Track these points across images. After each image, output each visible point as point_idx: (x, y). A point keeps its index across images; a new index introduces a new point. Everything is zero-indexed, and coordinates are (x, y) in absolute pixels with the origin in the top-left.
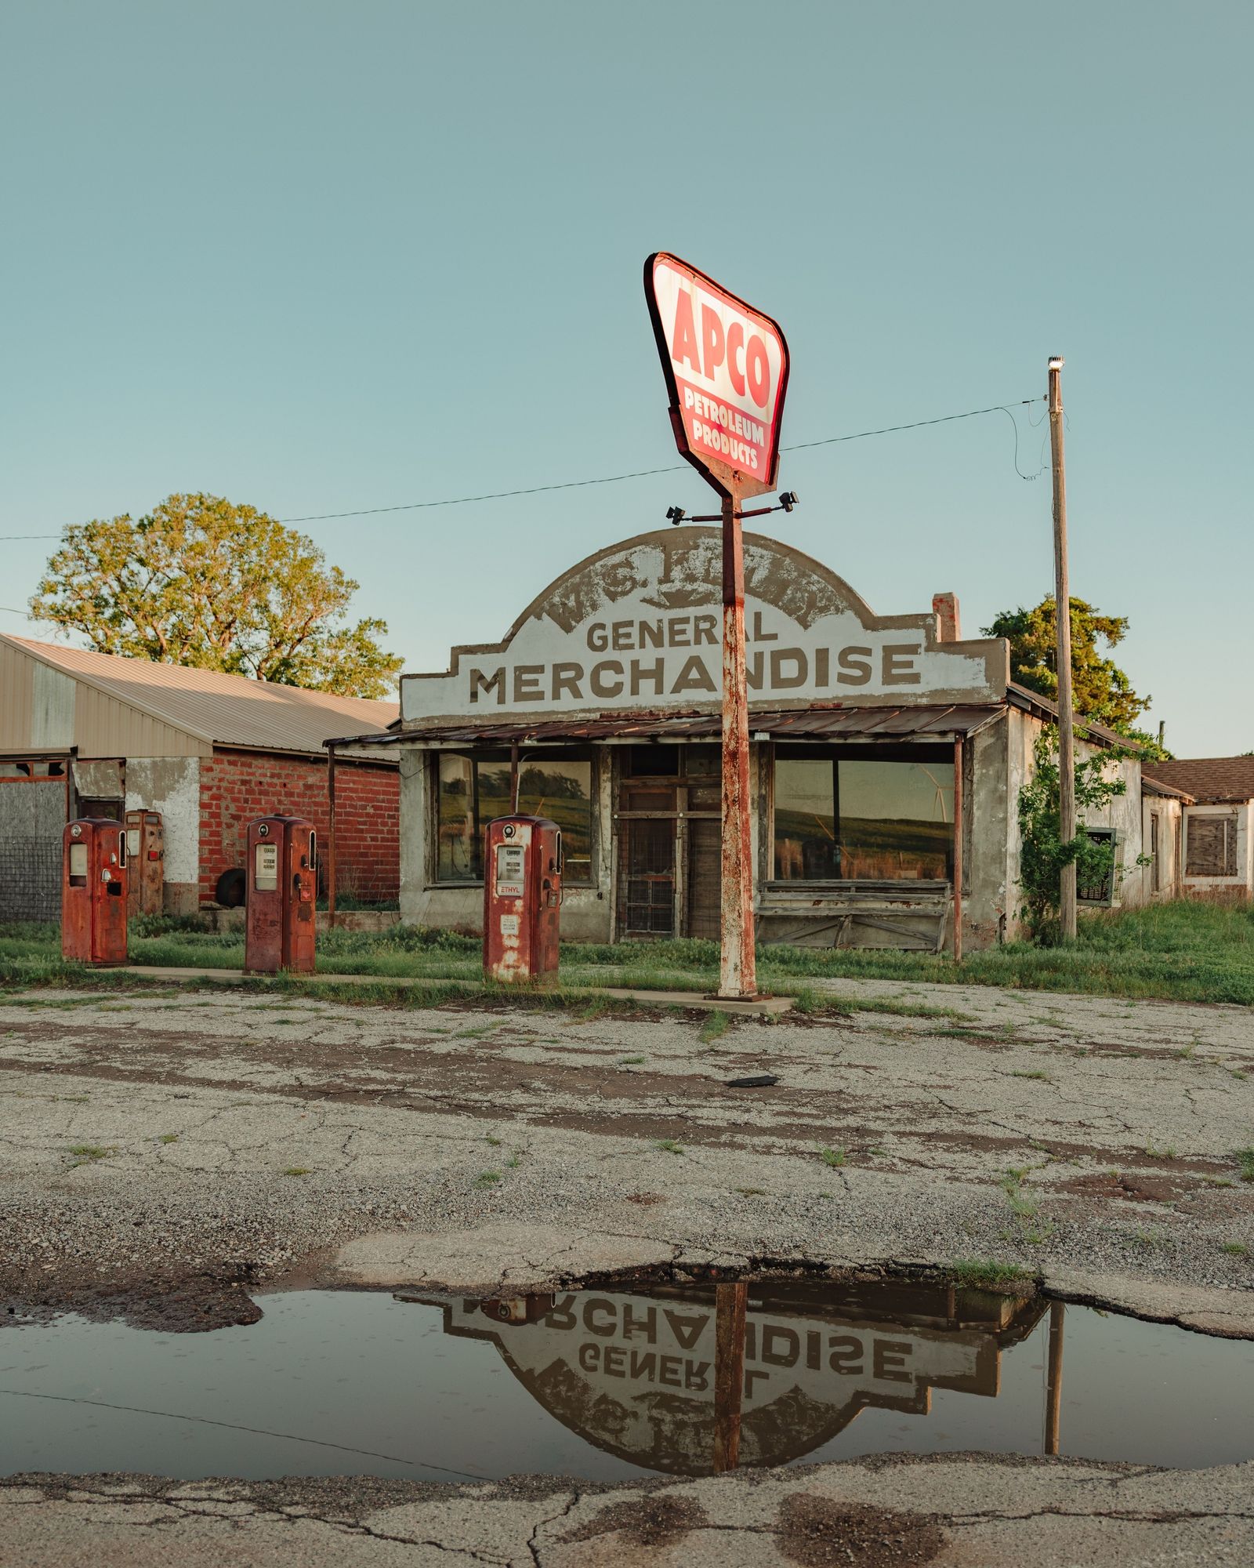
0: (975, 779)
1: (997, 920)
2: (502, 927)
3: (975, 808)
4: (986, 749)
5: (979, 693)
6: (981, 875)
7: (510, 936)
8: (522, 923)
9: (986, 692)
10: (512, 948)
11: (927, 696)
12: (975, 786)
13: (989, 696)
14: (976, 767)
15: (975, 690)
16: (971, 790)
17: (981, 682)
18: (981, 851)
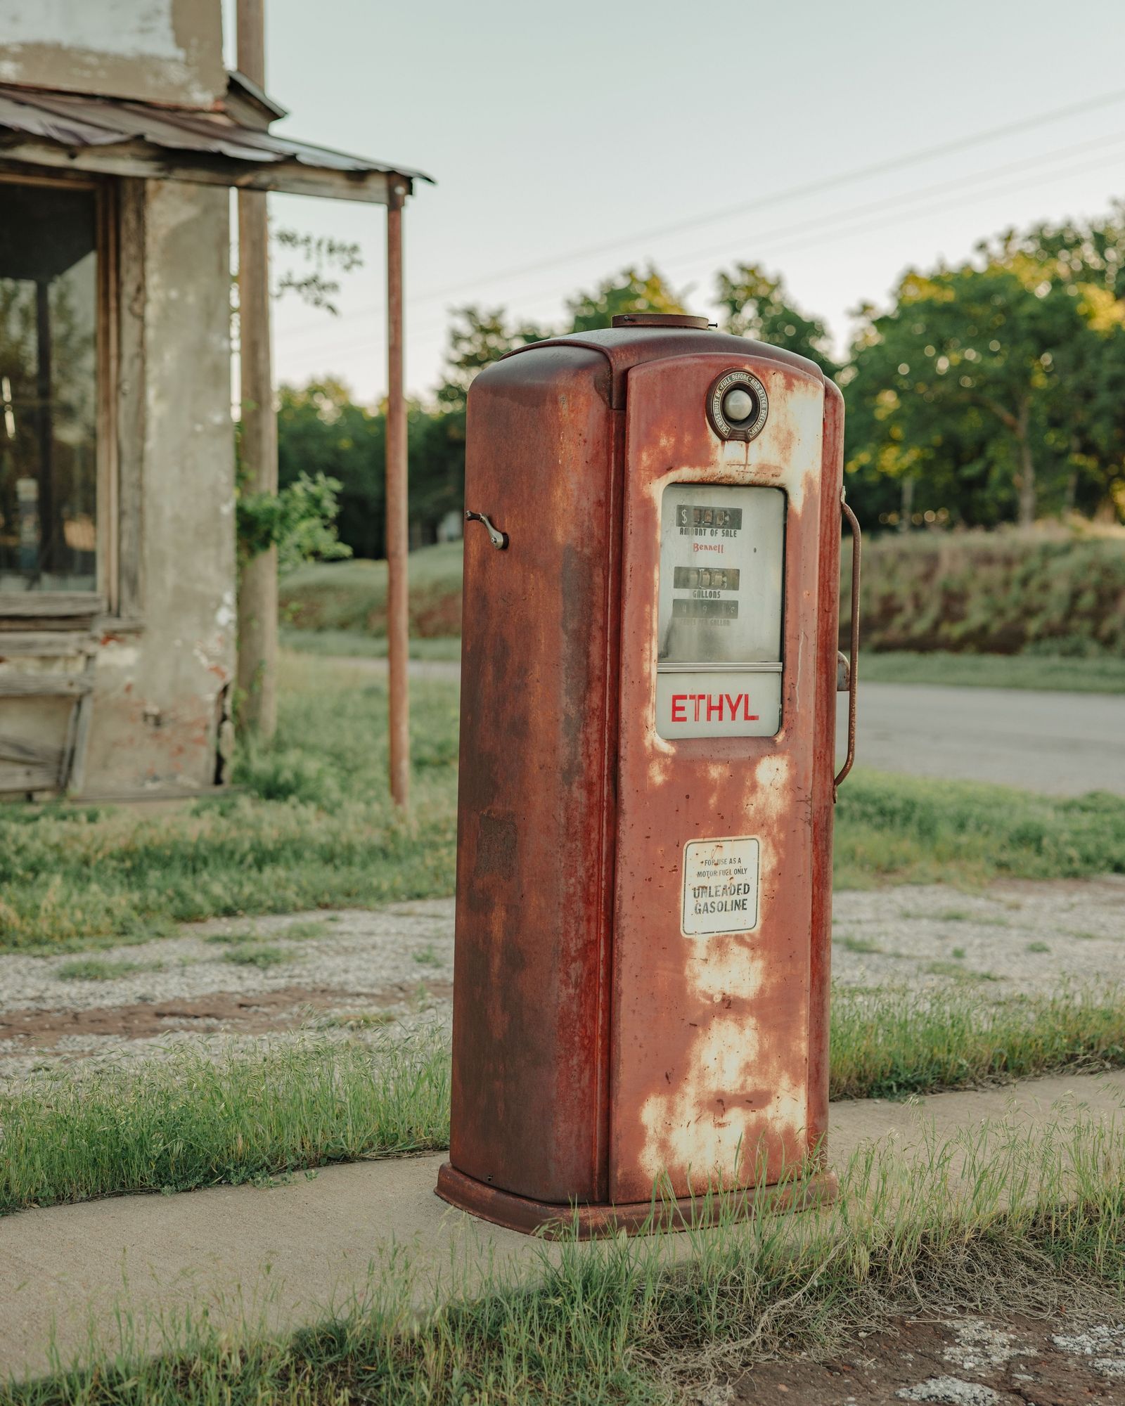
0: (151, 312)
1: (211, 697)
2: (688, 903)
3: (151, 393)
4: (175, 234)
5: (157, 74)
6: (170, 578)
7: (719, 944)
8: (778, 873)
9: (177, 74)
10: (729, 1005)
11: (16, 58)
12: (151, 334)
13: (183, 88)
14: (153, 280)
15: (144, 64)
16: (142, 343)
17: (162, 44)
18: (168, 512)
